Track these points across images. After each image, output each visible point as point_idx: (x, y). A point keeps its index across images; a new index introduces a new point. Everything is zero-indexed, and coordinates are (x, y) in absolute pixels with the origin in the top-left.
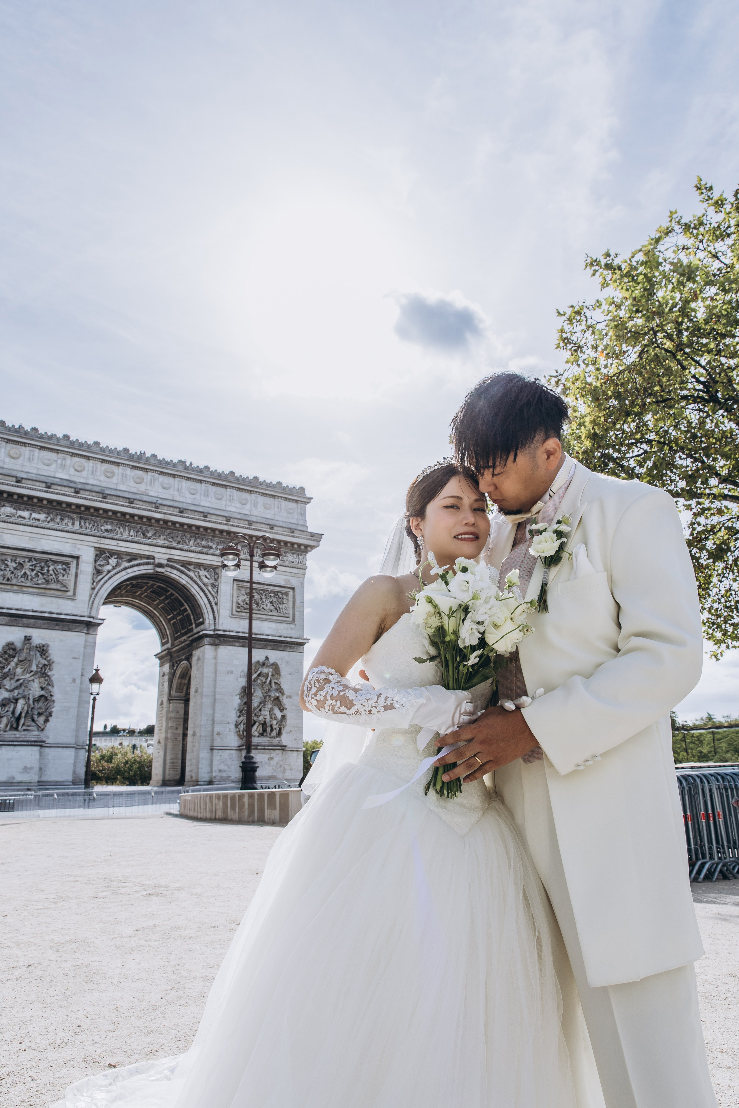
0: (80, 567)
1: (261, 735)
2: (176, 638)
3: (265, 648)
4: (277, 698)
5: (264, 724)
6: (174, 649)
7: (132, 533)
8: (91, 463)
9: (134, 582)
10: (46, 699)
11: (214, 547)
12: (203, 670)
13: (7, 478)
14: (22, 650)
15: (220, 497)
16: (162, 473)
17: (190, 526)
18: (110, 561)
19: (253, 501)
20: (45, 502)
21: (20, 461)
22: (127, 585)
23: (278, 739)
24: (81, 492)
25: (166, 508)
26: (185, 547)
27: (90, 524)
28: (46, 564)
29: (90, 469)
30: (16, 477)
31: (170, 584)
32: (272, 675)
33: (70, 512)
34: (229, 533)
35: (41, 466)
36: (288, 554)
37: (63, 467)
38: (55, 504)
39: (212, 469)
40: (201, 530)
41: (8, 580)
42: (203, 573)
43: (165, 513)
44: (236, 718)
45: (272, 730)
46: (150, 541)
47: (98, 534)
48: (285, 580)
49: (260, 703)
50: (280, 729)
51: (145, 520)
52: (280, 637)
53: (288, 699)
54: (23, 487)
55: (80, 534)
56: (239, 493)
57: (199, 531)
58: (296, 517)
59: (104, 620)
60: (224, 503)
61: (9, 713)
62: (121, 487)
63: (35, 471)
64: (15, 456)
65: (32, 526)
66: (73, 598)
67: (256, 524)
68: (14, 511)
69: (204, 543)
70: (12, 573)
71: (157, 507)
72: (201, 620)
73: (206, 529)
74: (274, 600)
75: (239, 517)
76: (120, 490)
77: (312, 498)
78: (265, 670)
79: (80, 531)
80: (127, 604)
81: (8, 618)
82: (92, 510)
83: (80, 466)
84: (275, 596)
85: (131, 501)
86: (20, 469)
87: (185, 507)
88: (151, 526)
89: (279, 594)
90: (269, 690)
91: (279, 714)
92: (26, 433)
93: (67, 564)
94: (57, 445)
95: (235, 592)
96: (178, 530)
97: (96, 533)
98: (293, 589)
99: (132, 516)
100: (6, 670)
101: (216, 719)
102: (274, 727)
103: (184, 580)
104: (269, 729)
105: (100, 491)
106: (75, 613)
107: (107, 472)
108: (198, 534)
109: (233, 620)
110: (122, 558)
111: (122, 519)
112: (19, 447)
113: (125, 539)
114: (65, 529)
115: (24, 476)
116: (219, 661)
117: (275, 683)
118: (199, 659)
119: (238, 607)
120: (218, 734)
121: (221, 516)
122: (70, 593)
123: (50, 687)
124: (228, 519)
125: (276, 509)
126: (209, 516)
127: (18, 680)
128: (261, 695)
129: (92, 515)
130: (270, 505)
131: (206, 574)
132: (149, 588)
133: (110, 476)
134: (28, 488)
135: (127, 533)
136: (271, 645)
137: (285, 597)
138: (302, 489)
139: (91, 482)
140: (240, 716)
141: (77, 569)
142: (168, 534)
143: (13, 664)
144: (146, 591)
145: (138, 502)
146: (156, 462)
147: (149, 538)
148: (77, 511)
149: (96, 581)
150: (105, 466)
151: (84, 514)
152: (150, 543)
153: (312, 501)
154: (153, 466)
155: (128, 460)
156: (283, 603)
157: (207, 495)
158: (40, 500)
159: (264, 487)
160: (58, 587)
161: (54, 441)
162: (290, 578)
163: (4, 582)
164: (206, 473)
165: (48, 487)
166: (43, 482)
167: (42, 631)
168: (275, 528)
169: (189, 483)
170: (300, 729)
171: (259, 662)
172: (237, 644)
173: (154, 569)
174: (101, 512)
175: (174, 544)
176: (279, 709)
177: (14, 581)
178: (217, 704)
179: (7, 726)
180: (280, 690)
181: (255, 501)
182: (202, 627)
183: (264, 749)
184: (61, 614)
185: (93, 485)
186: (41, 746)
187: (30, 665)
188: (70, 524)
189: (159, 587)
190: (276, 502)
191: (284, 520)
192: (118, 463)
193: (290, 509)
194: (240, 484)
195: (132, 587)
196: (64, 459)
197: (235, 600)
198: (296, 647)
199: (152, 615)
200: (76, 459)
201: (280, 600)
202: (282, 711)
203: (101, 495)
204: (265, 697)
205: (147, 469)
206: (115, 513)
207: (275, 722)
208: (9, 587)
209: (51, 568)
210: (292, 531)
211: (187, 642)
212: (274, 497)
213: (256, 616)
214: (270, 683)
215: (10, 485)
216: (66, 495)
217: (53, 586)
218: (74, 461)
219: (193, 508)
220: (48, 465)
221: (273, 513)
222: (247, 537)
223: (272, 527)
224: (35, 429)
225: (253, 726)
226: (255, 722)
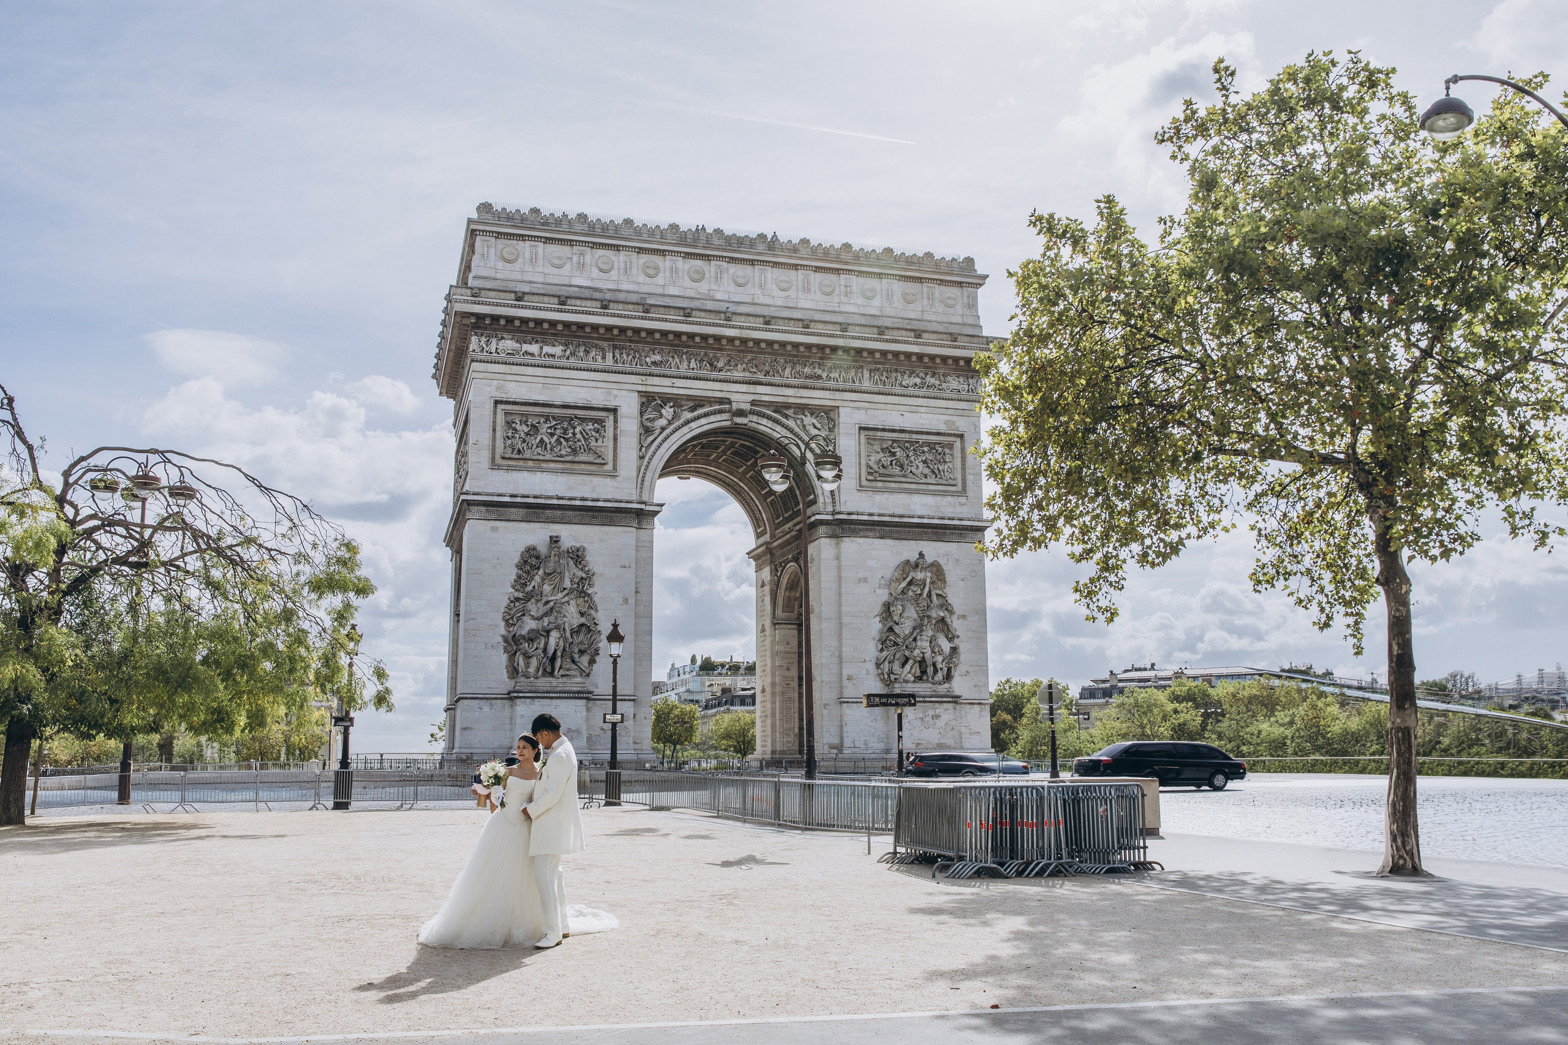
0: (619, 424)
1: (919, 679)
2: (779, 526)
3: (917, 538)
4: (943, 620)
5: (922, 662)
6: (775, 544)
7: (693, 364)
8: (622, 256)
9: (704, 441)
10: (589, 630)
11: (824, 375)
12: (820, 577)
13: (502, 295)
14: (548, 557)
15: (828, 290)
16: (733, 260)
17: (783, 344)
18: (663, 411)
19: (884, 292)
20: (560, 327)
21: (517, 266)
22: (695, 446)
23: (946, 685)
24: (611, 305)
25: (743, 319)
26: (777, 379)
27: (628, 355)
28: (569, 424)
29: (622, 265)
30: (515, 292)
31: (759, 440)
32: (932, 583)
33: (598, 339)
34: (847, 350)
35: (549, 270)
36: (949, 378)
37: (582, 266)
38: (574, 328)
39: (814, 243)
40: (802, 349)
41: (519, 452)
42: (809, 420)
43: (741, 328)
44: (877, 653)
45: (936, 671)
46: (722, 375)
47: (642, 371)
48: (946, 422)
49: (914, 629)
50: (949, 669)
51: (711, 341)
52: (942, 518)
53: (961, 621)
54: (526, 307)
55: (615, 372)
56: (861, 280)
57: (798, 351)
58: (960, 312)
59: (662, 505)
60: (836, 299)
61: (540, 651)
62: (672, 291)
63: (541, 279)
64: (511, 257)
65: (545, 367)
66: (613, 475)
67: (890, 332)
68: (518, 345)
69: (807, 370)
70: (524, 441)
71: (728, 319)
72: (812, 497)
73: (809, 347)
74: (930, 457)
75: (863, 321)
76: (669, 296)
77: (986, 277)
78: (919, 575)
79: (615, 368)
80: (699, 473)
81: (525, 511)
82: (630, 333)
83: (607, 263)
84: (930, 451)
85: (687, 313)
86: (519, 277)
87: (773, 314)
88: (721, 350)
89: (937, 447)
90: (928, 606)
91: (946, 646)
92: (523, 219)
94: (570, 233)
95: (863, 448)
96: (765, 353)
97: (639, 369)
98: (961, 436)
99: (691, 336)
100: (529, 588)
101: (844, 655)
102: (939, 666)
103: (779, 434)
104: (930, 670)
105: (639, 301)
106: (618, 497)
107: (647, 267)
108: (796, 356)
109: (863, 494)
110: (681, 406)
111: (677, 342)
112: (515, 242)
113: (682, 374)
114: (593, 367)
115: (527, 290)
116: (843, 563)
117: (938, 595)
119: (870, 474)
120: (849, 678)
121: (832, 323)
122: (609, 467)
123: (592, 612)
124: (844, 327)
125: (925, 301)
126: (812, 324)
127: (547, 602)
128: (915, 616)
129: (631, 341)
130: (914, 295)
131: (815, 421)
132: (728, 448)
133: (652, 273)
134: (534, 308)
135: (685, 364)
136: (927, 533)
137: (947, 451)
138: (970, 261)
139: (625, 286)
140: (882, 650)
141: (616, 428)
142: (750, 361)
143: (537, 578)
144: (724, 452)
145: (698, 313)
146: (721, 242)
147: (721, 370)
148: (608, 336)
149: (645, 445)
150: (645, 258)
151: (619, 340)
152: (722, 377)
153: (987, 281)
154: (718, 249)
155: (678, 244)
156: (945, 462)
157: (807, 289)
158: (553, 324)
159: (903, 265)
160: (591, 458)
161: (565, 227)
162: (955, 418)
163: (514, 456)
164: (804, 252)
165: (563, 303)
166: (553, 296)
167: (573, 527)
168: (925, 335)
169: (777, 272)
170: (982, 668)
171: (908, 561)
172: (871, 534)
173: (731, 420)
174: (643, 334)
175: (760, 376)
176: (947, 637)
177: (528, 454)
178: (844, 632)
179: (538, 670)
180: (946, 606)
181: (887, 290)
182: (814, 508)
183: (925, 702)
184: (598, 500)
185: (628, 292)
186: (588, 699)
187: (562, 580)
188: (599, 358)
189: (742, 445)
190: (925, 289)
191: (939, 319)
192: (664, 251)
193: (949, 298)
194: (861, 264)
195: (702, 448)
196: (582, 254)
197: (863, 462)
198: (971, 534)
199: (738, 489)
200: (600, 252)
201: (939, 457)
202: (950, 640)
203: (641, 308)
204: (922, 618)
205: (708, 256)
206: (664, 333)
207: (939, 659)
208: (521, 463)
209: (578, 429)
210: (954, 337)
211: (794, 533)
212: (919, 280)
213: (900, 485)
214: (929, 595)
215: (508, 306)
216: (589, 313)
217: (582, 457)
218: (597, 257)
219: (785, 314)
220: (559, 267)
221: (920, 309)
222: (878, 355)
223: (918, 333)
224: (535, 211)
225: (903, 665)
226: (907, 660)
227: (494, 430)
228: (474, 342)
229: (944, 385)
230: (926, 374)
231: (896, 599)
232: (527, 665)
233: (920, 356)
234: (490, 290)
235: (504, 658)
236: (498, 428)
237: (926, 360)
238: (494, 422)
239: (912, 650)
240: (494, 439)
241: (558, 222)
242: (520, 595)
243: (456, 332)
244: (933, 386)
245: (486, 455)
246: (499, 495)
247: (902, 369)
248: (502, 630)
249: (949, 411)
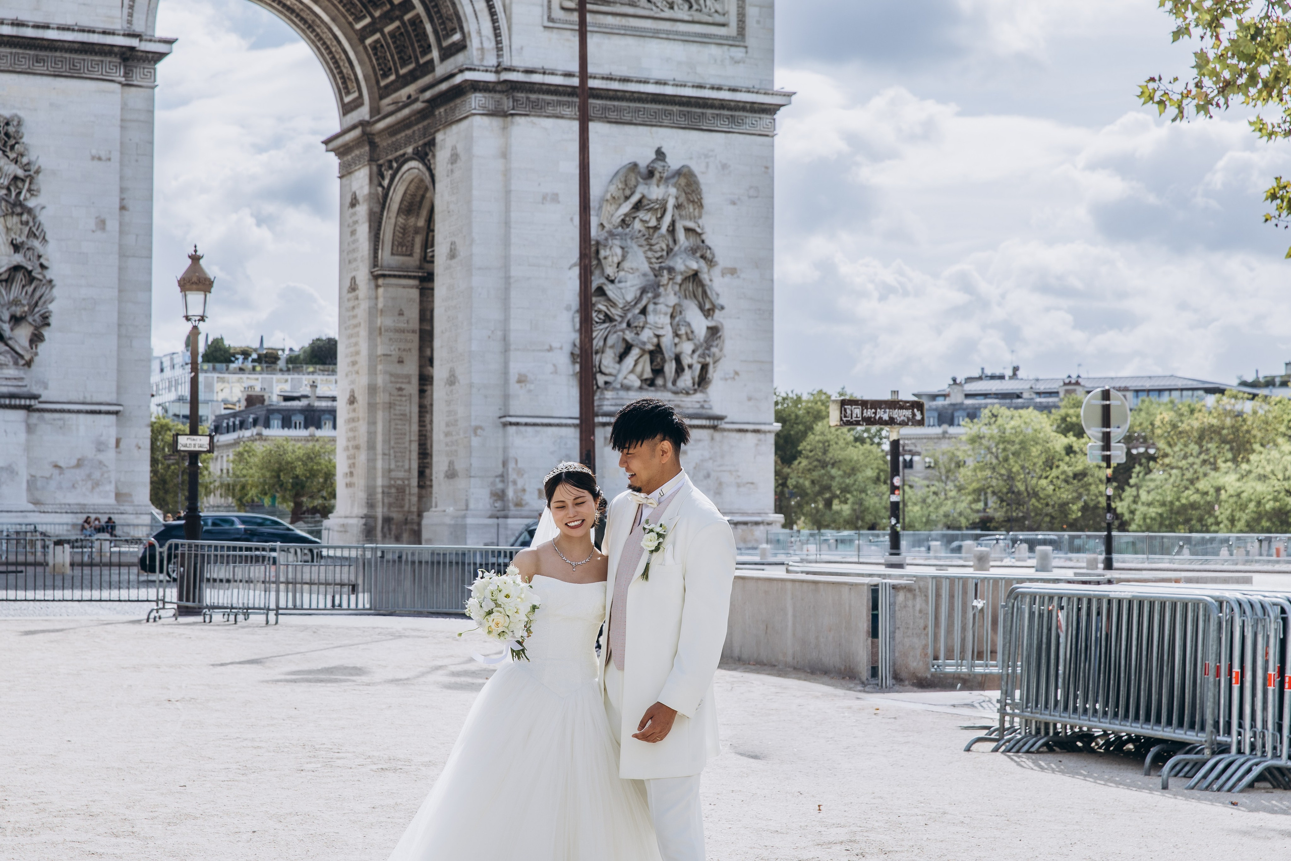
3: (652, 122)
4: (695, 277)
5: (656, 353)
6: (381, 125)
10: (30, 278)
23: (699, 396)
32: (678, 207)
44: (573, 335)
45: (680, 369)
49: (644, 291)
50: (704, 368)
52: (701, 87)
53: (728, 279)
59: (170, 42)
72: (457, 37)
78: (655, 192)
90: (670, 251)
91: (699, 324)
101: (513, 337)
102: (686, 361)
104: (670, 368)
106: (85, 22)
109: (554, 35)
116: (514, 165)
117: (688, 230)
118: (454, 158)
120: (521, 380)
123: (36, 243)
128: (645, 267)
136: (671, 113)
140: (582, 329)
171: (635, 164)
176: (701, 308)
178: (513, 294)
180: (702, 251)
182: (460, 59)
184: (46, 27)
186: (28, 408)
198: (750, 118)
199: (310, 18)
202: (708, 313)
204: (657, 273)
207: (687, 348)
211: (419, 106)
213: (624, 21)
214: (672, 230)
225: (622, 357)
226: (628, 348)
231: (612, 234)
239: (638, 330)
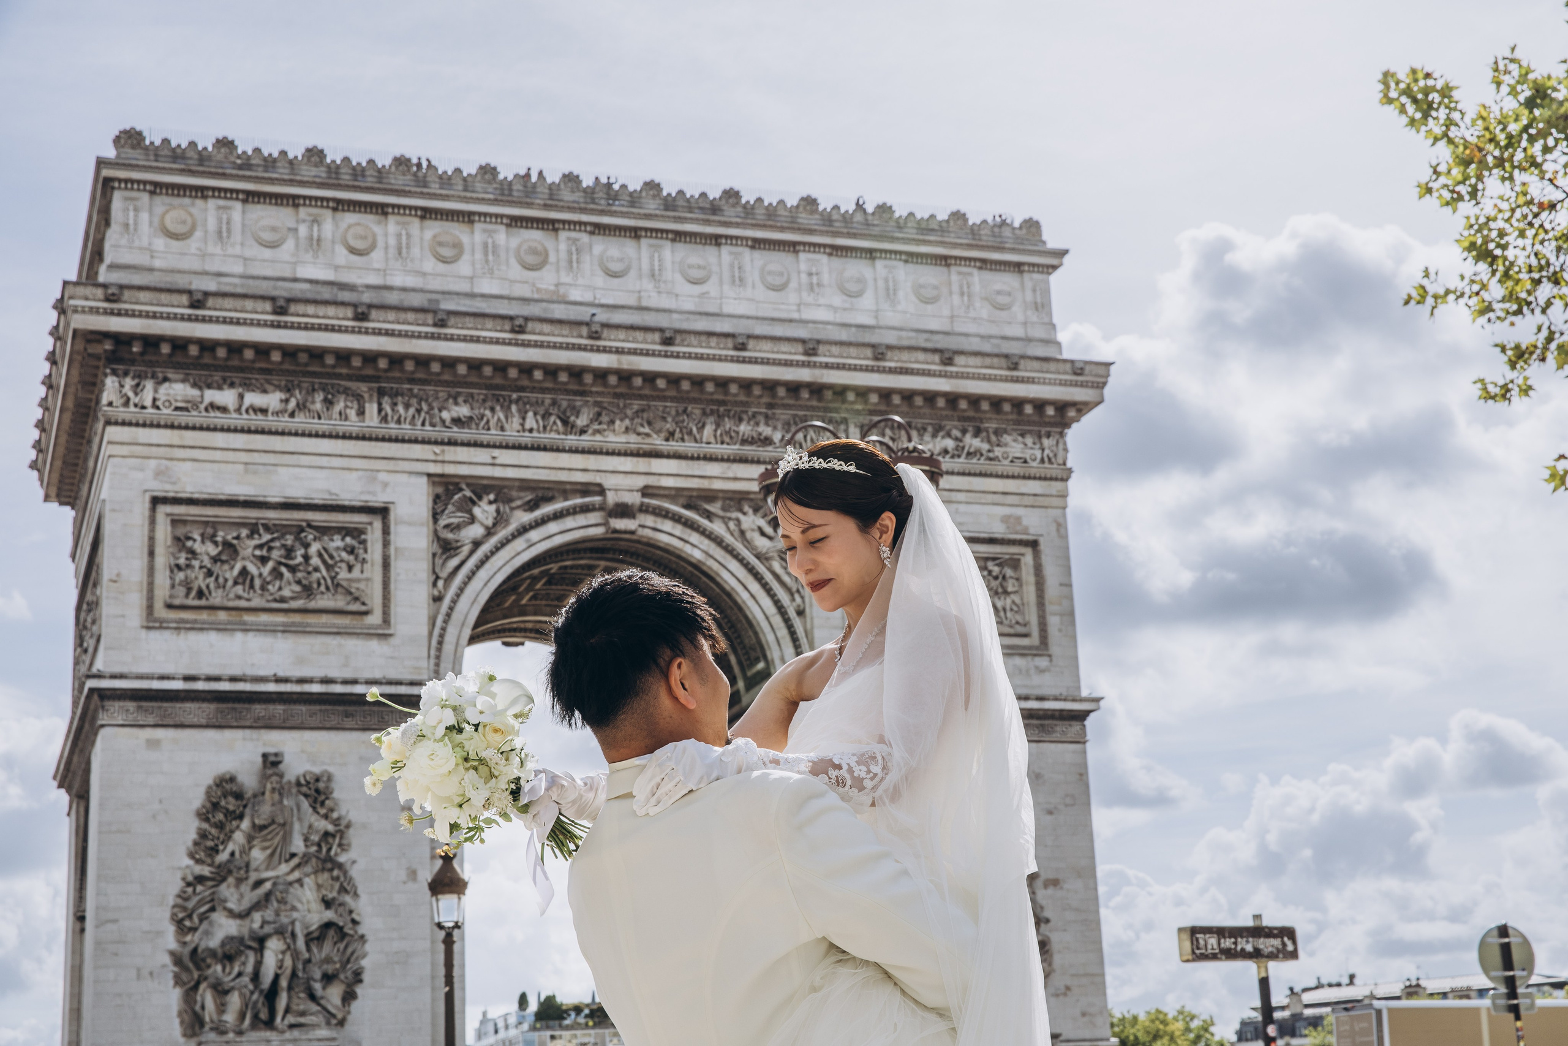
0: (392, 537)
7: (530, 422)
8: (392, 225)
9: (554, 567)
10: (342, 934)
11: (777, 437)
13: (164, 297)
14: (260, 794)
15: (778, 281)
16: (599, 229)
17: (698, 381)
18: (477, 511)
19: (881, 284)
20: (276, 357)
21: (193, 244)
22: (535, 579)
24: (374, 314)
25: (622, 334)
26: (689, 447)
27: (407, 406)
28: (297, 538)
29: (392, 241)
30: (190, 292)
31: (658, 562)
33: (349, 378)
34: (817, 390)
35: (255, 251)
36: (1007, 438)
37: (315, 244)
38: (303, 357)
39: (748, 197)
41: (200, 594)
42: (751, 521)
43: (619, 351)
46: (586, 440)
47: (433, 436)
48: (1005, 519)
51: (563, 377)
53: (1050, 891)
54: (210, 320)
55: (383, 439)
56: (837, 262)
57: (726, 393)
58: (1020, 317)
60: (791, 297)
61: (246, 979)
62: (486, 287)
63: (238, 269)
64: (181, 229)
65: (249, 431)
66: (383, 635)
67: (896, 355)
68: (195, 393)
69: (744, 428)
70: (209, 573)
71: (595, 336)
72: (761, 665)
73: (747, 385)
75: (844, 335)
76: (483, 296)
77: (1063, 253)
79: (382, 432)
81: (213, 706)
82: (409, 366)
83: (364, 238)
85: (518, 326)
86: (196, 265)
87: (678, 325)
88: (583, 393)
89: (990, 565)
92: (203, 157)
93: (357, 533)
94: (291, 182)
96: (664, 398)
97: (429, 431)
98: (1034, 544)
99: (526, 369)
100: (223, 857)
103: (696, 548)
105: (426, 305)
106: (393, 675)
107: (440, 244)
108: (723, 403)
110: (510, 500)
111: (498, 381)
112: (187, 201)
113: (511, 440)
114: (341, 430)
115: (211, 286)
121: (787, 340)
122: (375, 618)
123: (348, 899)
124: (811, 347)
125: (956, 299)
126: (751, 344)
127: (258, 883)
129: (412, 381)
130: (936, 287)
131: (762, 522)
133: (449, 255)
134: (225, 321)
135: (516, 421)
137: (1009, 572)
138: (1032, 226)
139: (397, 280)
141: (386, 544)
142: (637, 414)
143: (239, 837)
145: (538, 327)
146: (578, 196)
147: (583, 432)
148: (369, 371)
149: (444, 574)
150: (434, 228)
151: (389, 380)
152: (586, 445)
153: (1066, 259)
154: (570, 209)
155: (495, 202)
156: (1006, 593)
157: (739, 280)
158: (263, 350)
159: (911, 233)
160: (340, 602)
162: (1020, 511)
163: (191, 602)
164: (730, 213)
165: (281, 311)
166: (263, 298)
167: (308, 735)
168: (960, 360)
169: (683, 250)
173: (606, 524)
174: (435, 367)
175: (658, 442)
177: (217, 598)
179: (242, 1016)
181: (886, 280)
184: (354, 682)
185: (404, 289)
187: (287, 838)
188: (352, 413)
191: (983, 330)
192: (471, 214)
193: (999, 293)
194: (836, 234)
195: (549, 583)
196: (316, 221)
198: (1060, 726)
200: (350, 218)
203: (429, 318)
205: (553, 222)
206: (475, 365)
208: (204, 616)
209: (314, 548)
210: (1013, 363)
212: (944, 261)
215: (174, 317)
216: (332, 329)
217: (324, 601)
218: (343, 225)
219: (701, 325)
220: (273, 245)
221: (946, 312)
222: (874, 398)
223: (947, 357)
224: (225, 144)
227: (151, 554)
228: (111, 388)
229: (998, 452)
230: (964, 432)
232: (221, 1008)
233: (953, 399)
234: (140, 288)
235: (174, 996)
236: (160, 550)
237: (963, 405)
238: (152, 539)
240: (151, 570)
241: (270, 163)
242: (206, 871)
243: (75, 372)
244: (977, 453)
245: (135, 601)
246: (162, 678)
247: (919, 422)
248: (170, 940)
249: (1010, 499)
